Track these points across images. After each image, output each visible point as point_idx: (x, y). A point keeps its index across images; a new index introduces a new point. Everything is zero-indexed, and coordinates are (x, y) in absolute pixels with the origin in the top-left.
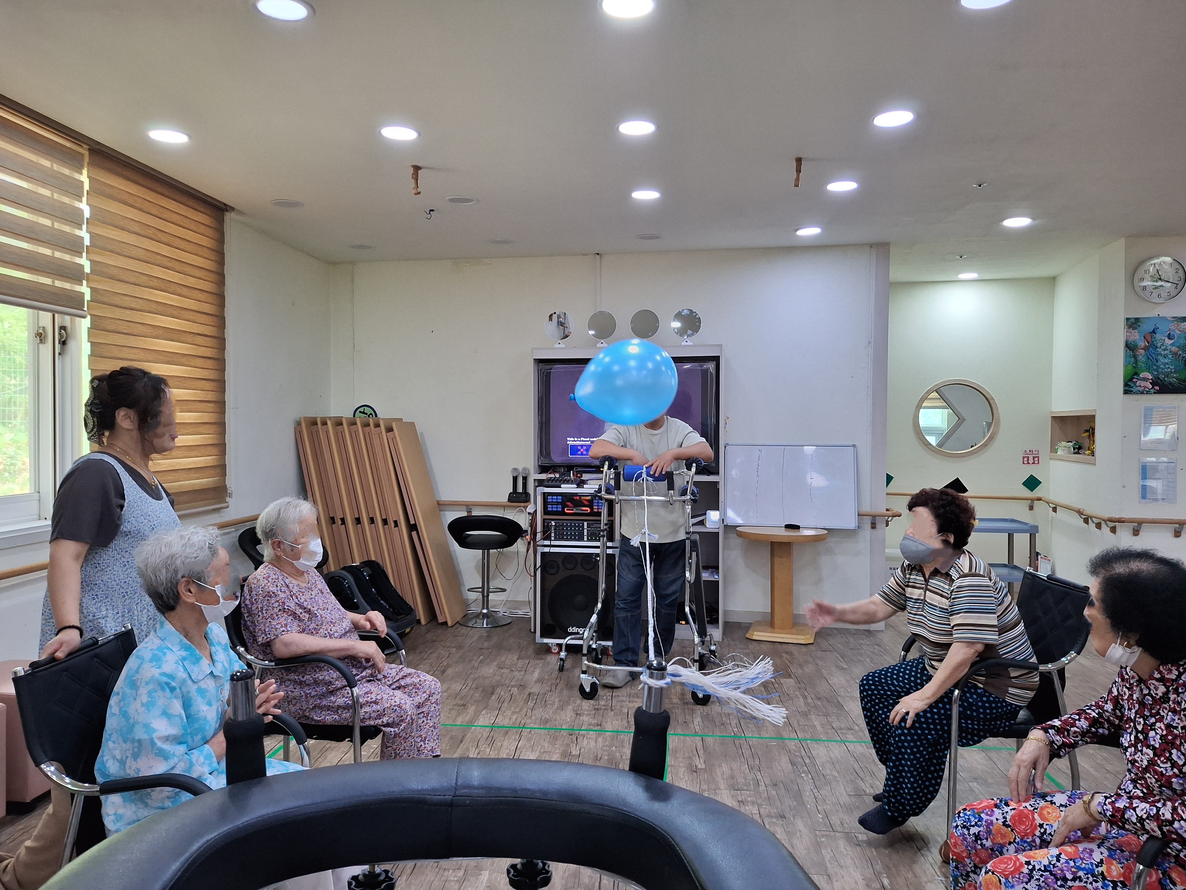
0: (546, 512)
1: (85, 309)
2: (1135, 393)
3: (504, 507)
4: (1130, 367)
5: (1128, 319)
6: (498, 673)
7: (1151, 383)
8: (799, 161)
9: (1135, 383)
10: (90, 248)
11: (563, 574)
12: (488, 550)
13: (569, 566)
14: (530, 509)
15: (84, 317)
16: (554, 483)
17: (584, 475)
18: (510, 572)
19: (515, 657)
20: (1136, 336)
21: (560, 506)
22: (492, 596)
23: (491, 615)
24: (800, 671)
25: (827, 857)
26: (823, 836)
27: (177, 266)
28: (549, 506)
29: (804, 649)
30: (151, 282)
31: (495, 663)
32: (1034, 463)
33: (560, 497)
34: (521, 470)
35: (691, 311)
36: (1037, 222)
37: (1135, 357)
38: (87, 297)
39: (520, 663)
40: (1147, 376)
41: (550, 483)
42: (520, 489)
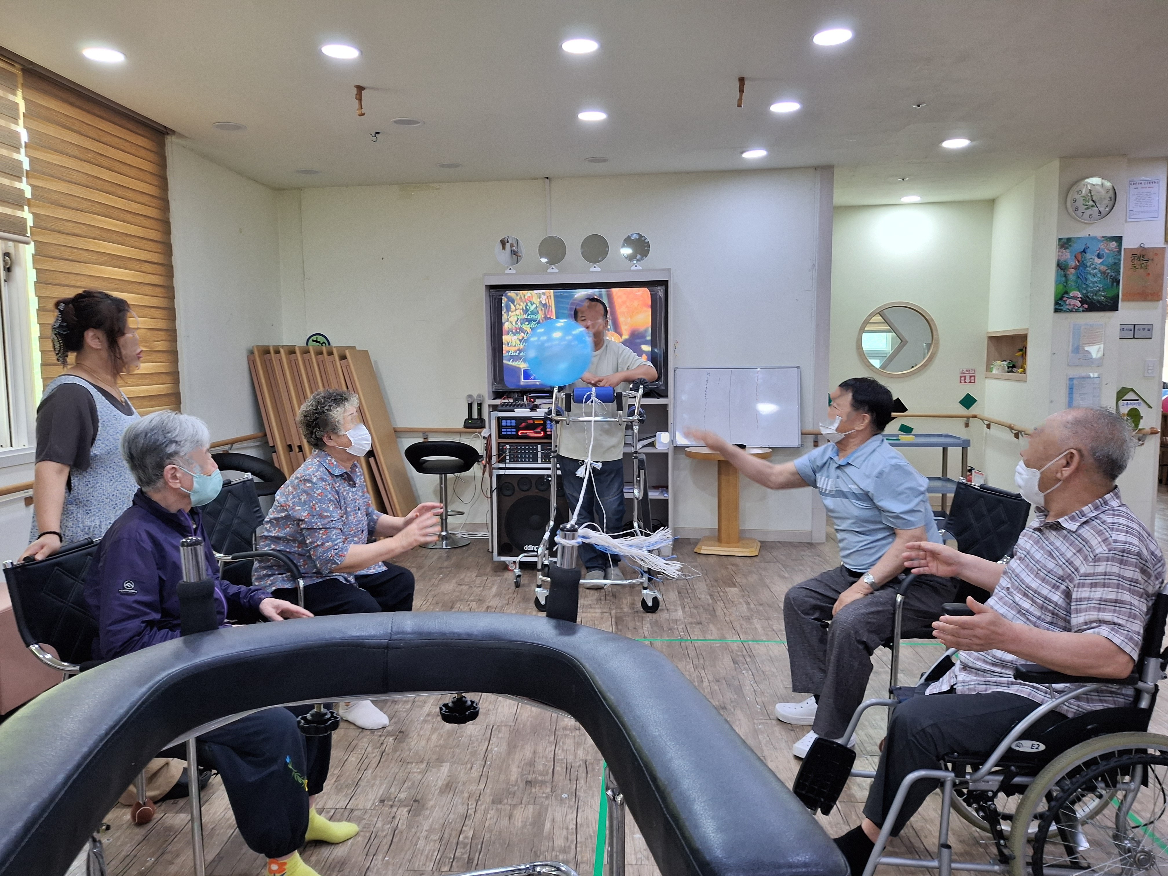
0: (500, 436)
1: (29, 235)
2: (1065, 311)
3: (460, 433)
4: (1061, 286)
5: (1060, 239)
6: (457, 589)
7: (1080, 301)
8: (742, 80)
9: (1065, 301)
10: (30, 172)
11: (519, 495)
12: (445, 474)
13: (525, 488)
14: (485, 433)
15: (27, 243)
16: (508, 408)
17: (537, 400)
18: (467, 496)
19: (474, 575)
20: (1067, 256)
21: (514, 430)
22: (450, 519)
23: (450, 537)
24: (744, 581)
25: (763, 742)
26: (760, 724)
27: (119, 191)
28: (503, 430)
29: (749, 561)
30: (93, 208)
31: (454, 581)
32: (970, 382)
33: (514, 421)
34: (475, 396)
35: (640, 235)
36: (974, 143)
37: (1065, 276)
38: (30, 223)
39: (478, 580)
40: (1076, 295)
41: (504, 408)
42: (475, 416)
